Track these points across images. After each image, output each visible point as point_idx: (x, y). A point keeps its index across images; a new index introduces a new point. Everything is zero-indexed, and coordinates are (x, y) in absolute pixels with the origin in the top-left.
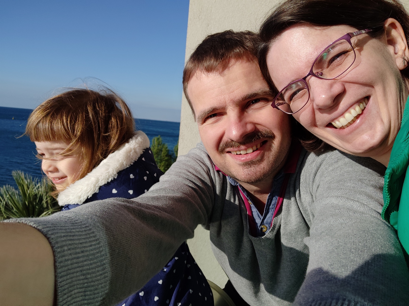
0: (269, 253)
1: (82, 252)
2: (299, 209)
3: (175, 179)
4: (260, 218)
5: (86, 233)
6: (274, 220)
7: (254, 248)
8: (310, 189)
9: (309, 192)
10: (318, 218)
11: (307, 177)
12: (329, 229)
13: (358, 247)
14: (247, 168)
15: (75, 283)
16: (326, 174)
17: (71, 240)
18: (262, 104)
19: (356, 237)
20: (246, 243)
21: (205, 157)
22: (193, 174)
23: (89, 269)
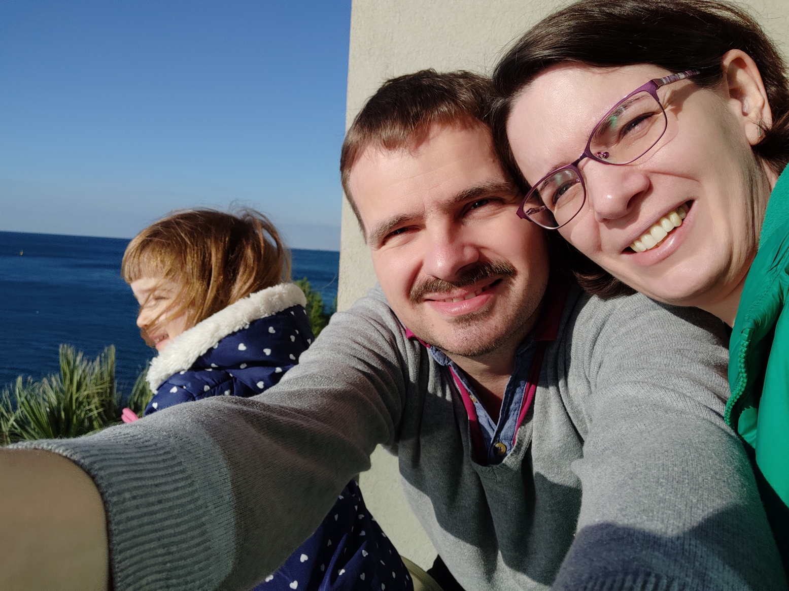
0: (512, 495)
1: (160, 502)
2: (565, 409)
3: (329, 357)
4: (492, 428)
5: (165, 465)
6: (518, 433)
7: (483, 487)
8: (584, 370)
9: (583, 375)
10: (599, 424)
11: (579, 348)
12: (618, 442)
13: (671, 474)
14: (463, 328)
15: (148, 562)
16: (614, 341)
17: (137, 479)
18: (492, 209)
19: (668, 456)
20: (468, 477)
21: (385, 312)
22: (364, 347)
23: (174, 535)
